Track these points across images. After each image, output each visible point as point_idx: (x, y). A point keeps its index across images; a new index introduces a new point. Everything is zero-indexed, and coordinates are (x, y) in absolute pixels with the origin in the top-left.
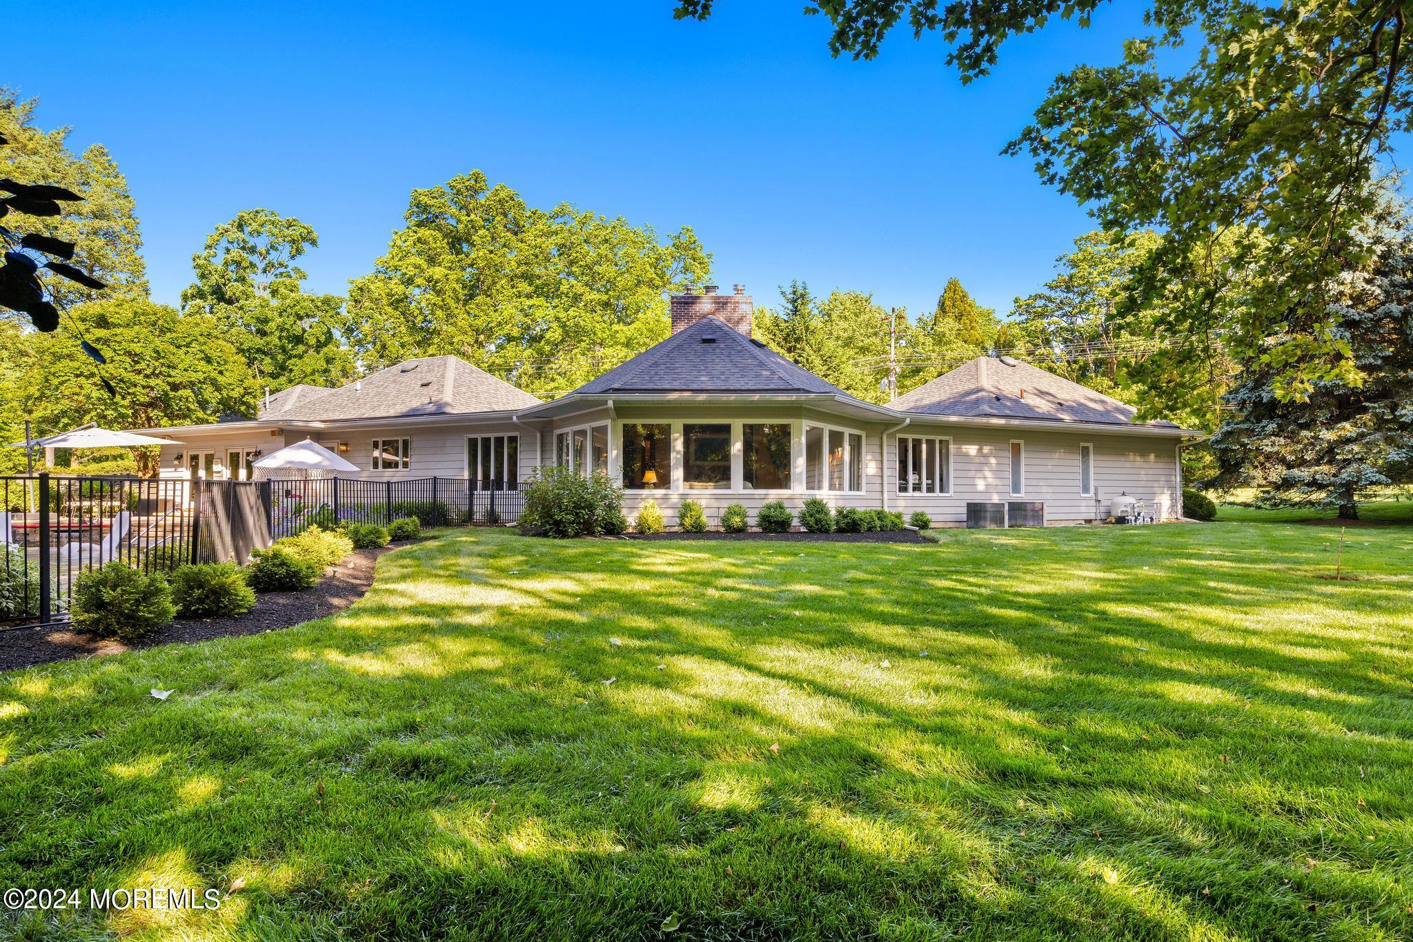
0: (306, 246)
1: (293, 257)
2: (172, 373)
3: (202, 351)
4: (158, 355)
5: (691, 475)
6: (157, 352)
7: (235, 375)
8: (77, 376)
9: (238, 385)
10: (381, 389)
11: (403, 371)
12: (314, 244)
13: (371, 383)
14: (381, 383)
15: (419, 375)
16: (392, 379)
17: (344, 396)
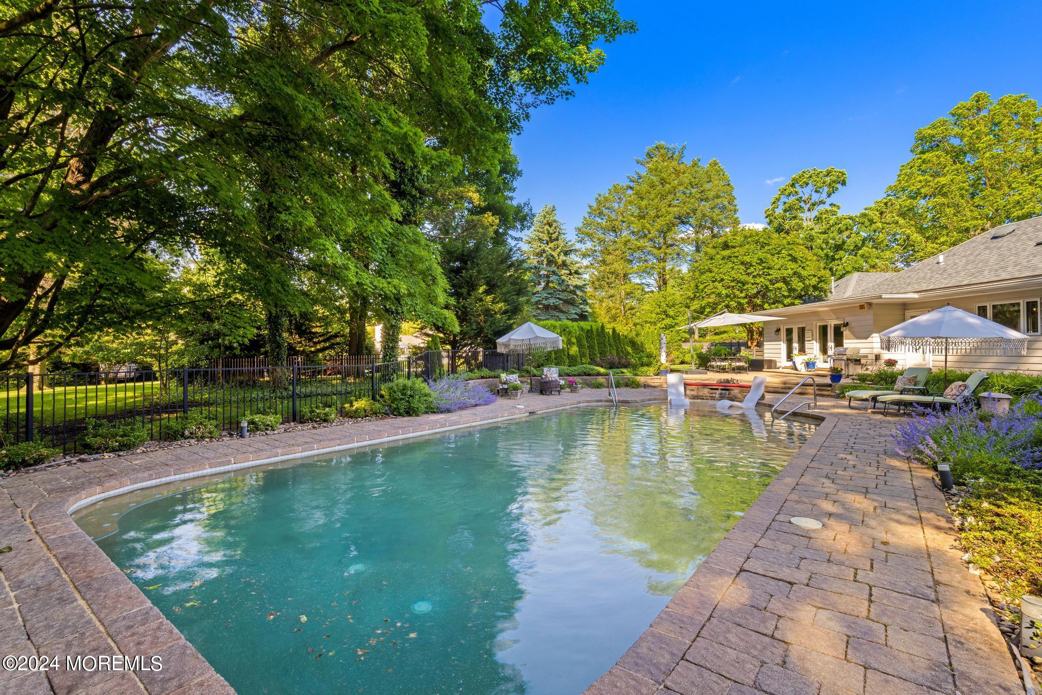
0: (839, 186)
1: (829, 196)
2: (770, 273)
3: (790, 255)
4: (761, 261)
6: (761, 259)
7: (813, 268)
8: (713, 282)
9: (814, 276)
10: (972, 258)
11: (994, 238)
12: (844, 183)
13: (954, 255)
14: (968, 253)
15: (1024, 237)
16: (982, 247)
17: (925, 270)
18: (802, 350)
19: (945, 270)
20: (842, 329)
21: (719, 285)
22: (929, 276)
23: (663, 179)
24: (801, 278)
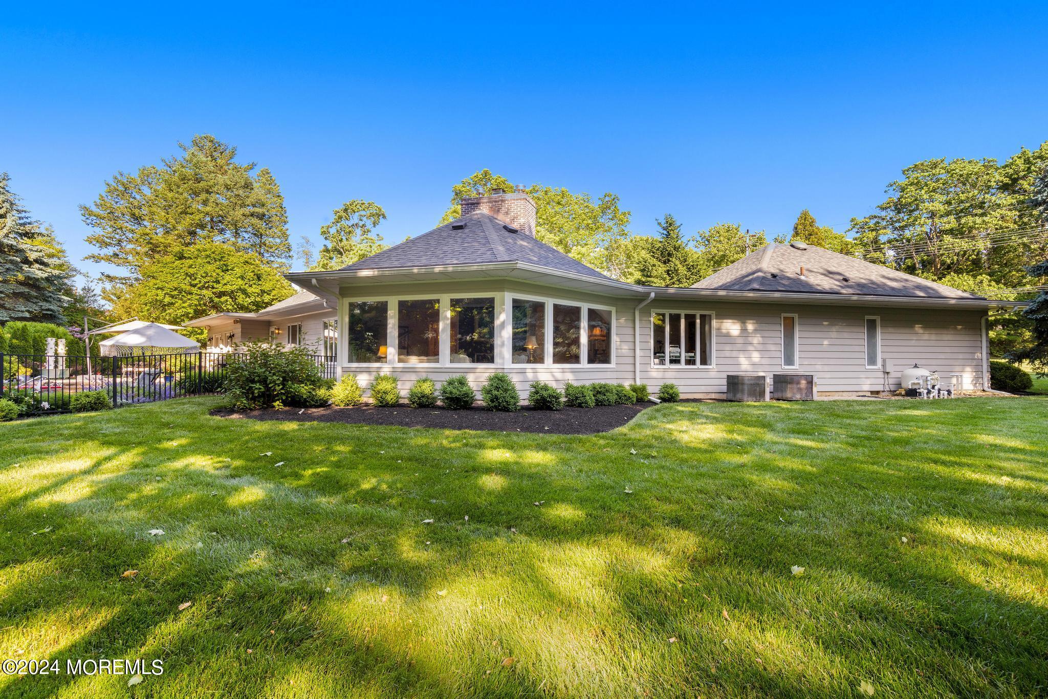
5: (405, 349)
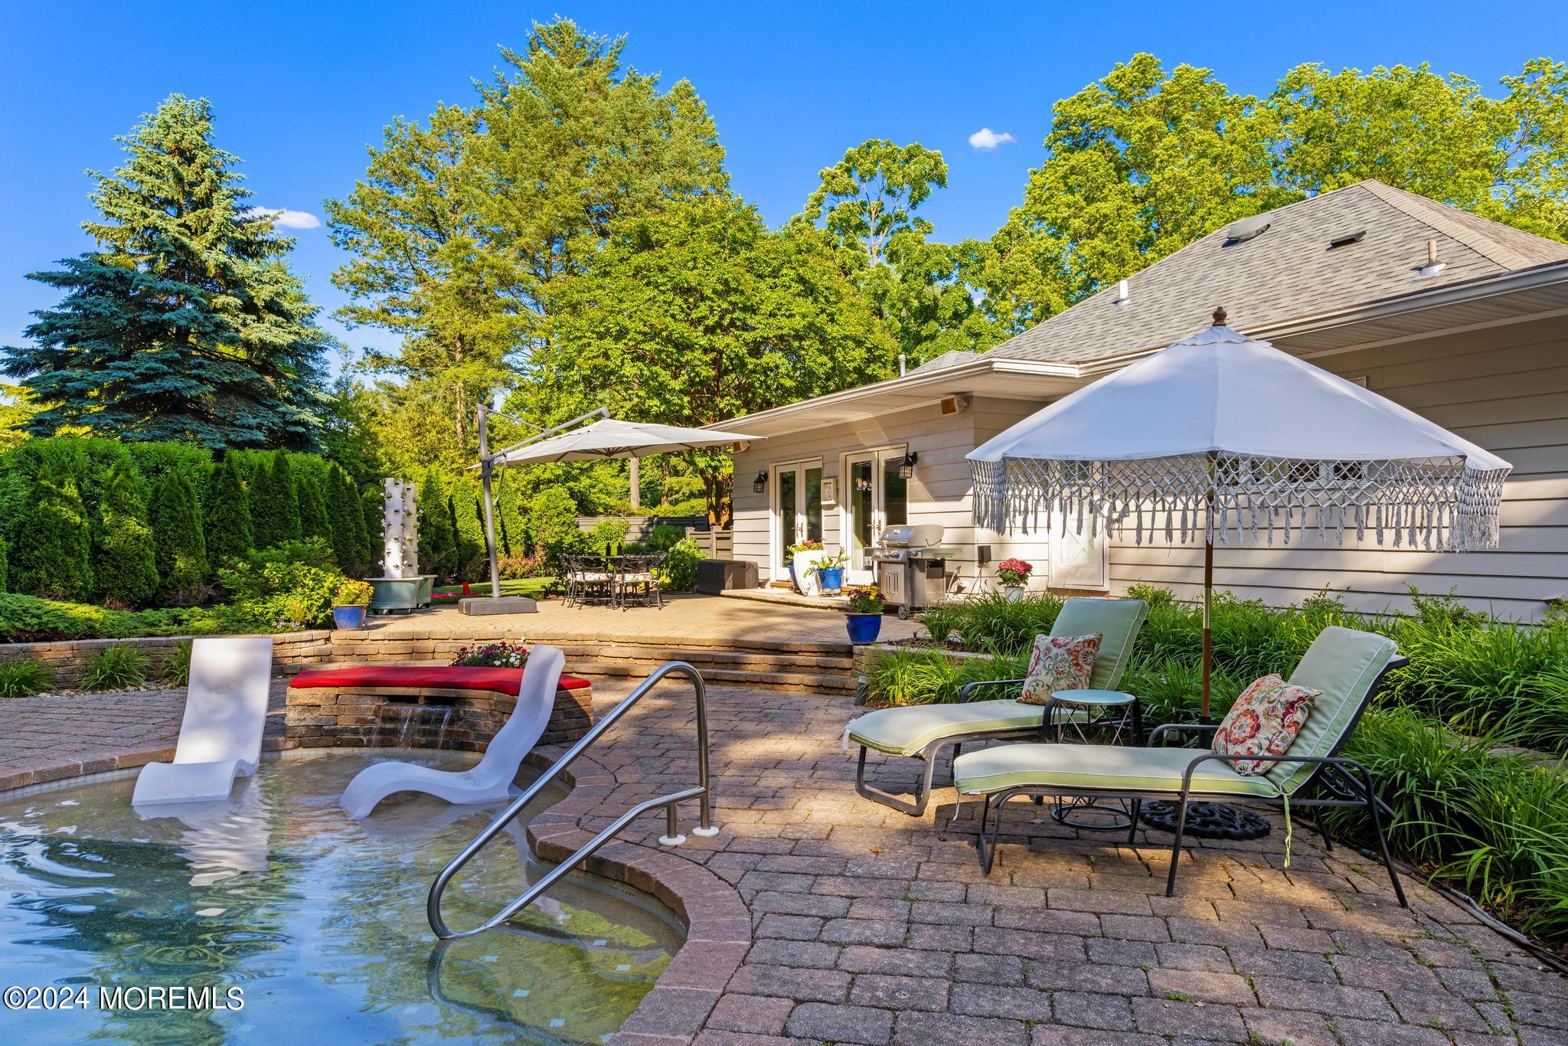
0: (931, 187)
1: (914, 206)
2: (750, 322)
4: (727, 289)
6: (727, 284)
8: (601, 336)
9: (859, 343)
10: (1189, 286)
11: (1232, 242)
12: (941, 181)
13: (1149, 283)
14: (1179, 276)
15: (1294, 236)
16: (1209, 263)
17: (1090, 320)
18: (815, 535)
19: (1134, 316)
20: (905, 471)
21: (616, 349)
22: (1098, 330)
23: (560, 105)
24: (827, 347)
